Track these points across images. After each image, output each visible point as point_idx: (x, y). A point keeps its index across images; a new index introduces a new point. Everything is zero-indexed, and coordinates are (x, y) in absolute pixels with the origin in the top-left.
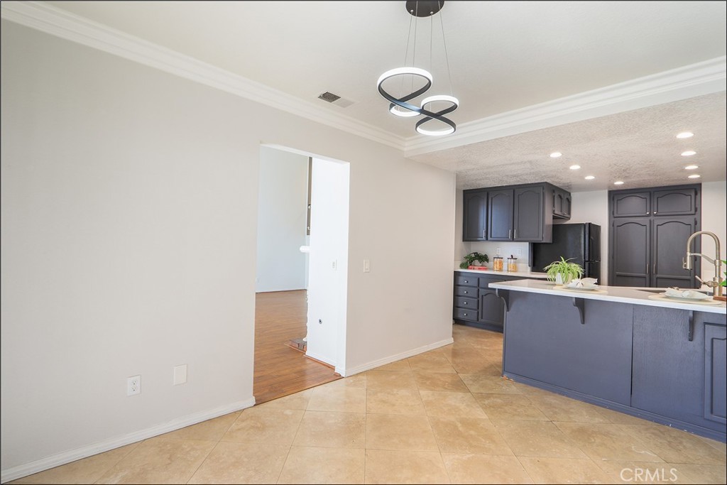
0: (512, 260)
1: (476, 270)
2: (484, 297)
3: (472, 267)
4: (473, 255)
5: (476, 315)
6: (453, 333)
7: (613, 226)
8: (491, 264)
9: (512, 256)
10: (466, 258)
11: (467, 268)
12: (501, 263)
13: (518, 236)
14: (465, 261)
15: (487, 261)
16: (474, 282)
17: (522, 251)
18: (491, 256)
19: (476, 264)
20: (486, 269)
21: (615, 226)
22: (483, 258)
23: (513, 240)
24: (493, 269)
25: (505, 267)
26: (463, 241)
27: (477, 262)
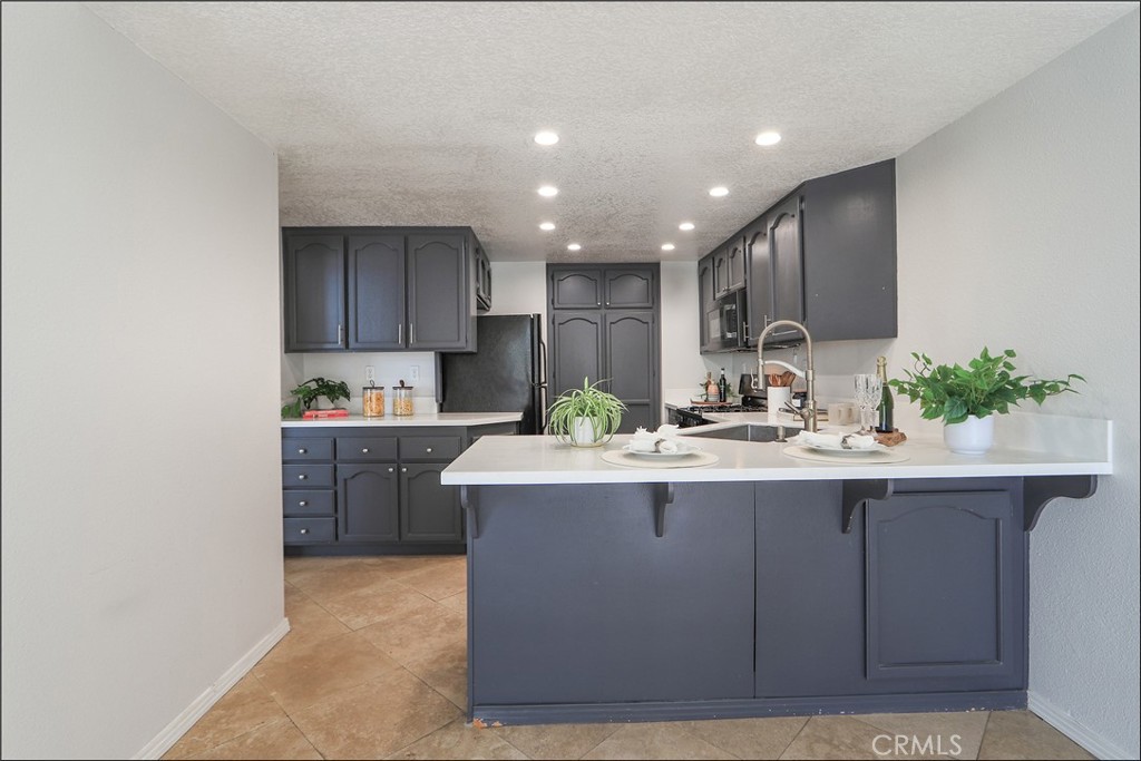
0: (403, 391)
1: (322, 420)
2: (348, 482)
3: (314, 413)
4: (314, 386)
5: (332, 528)
6: (288, 592)
7: (553, 323)
8: (355, 402)
9: (402, 382)
10: (296, 392)
11: (300, 416)
12: (380, 399)
13: (418, 339)
14: (293, 400)
15: (347, 396)
16: (324, 450)
17: (420, 370)
18: (354, 385)
19: (321, 406)
20: (345, 415)
21: (556, 323)
22: (337, 391)
23: (407, 347)
24: (362, 414)
25: (388, 409)
26: (286, 352)
27: (323, 401)
